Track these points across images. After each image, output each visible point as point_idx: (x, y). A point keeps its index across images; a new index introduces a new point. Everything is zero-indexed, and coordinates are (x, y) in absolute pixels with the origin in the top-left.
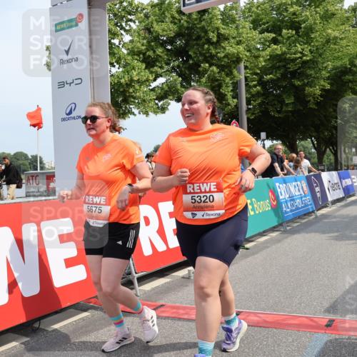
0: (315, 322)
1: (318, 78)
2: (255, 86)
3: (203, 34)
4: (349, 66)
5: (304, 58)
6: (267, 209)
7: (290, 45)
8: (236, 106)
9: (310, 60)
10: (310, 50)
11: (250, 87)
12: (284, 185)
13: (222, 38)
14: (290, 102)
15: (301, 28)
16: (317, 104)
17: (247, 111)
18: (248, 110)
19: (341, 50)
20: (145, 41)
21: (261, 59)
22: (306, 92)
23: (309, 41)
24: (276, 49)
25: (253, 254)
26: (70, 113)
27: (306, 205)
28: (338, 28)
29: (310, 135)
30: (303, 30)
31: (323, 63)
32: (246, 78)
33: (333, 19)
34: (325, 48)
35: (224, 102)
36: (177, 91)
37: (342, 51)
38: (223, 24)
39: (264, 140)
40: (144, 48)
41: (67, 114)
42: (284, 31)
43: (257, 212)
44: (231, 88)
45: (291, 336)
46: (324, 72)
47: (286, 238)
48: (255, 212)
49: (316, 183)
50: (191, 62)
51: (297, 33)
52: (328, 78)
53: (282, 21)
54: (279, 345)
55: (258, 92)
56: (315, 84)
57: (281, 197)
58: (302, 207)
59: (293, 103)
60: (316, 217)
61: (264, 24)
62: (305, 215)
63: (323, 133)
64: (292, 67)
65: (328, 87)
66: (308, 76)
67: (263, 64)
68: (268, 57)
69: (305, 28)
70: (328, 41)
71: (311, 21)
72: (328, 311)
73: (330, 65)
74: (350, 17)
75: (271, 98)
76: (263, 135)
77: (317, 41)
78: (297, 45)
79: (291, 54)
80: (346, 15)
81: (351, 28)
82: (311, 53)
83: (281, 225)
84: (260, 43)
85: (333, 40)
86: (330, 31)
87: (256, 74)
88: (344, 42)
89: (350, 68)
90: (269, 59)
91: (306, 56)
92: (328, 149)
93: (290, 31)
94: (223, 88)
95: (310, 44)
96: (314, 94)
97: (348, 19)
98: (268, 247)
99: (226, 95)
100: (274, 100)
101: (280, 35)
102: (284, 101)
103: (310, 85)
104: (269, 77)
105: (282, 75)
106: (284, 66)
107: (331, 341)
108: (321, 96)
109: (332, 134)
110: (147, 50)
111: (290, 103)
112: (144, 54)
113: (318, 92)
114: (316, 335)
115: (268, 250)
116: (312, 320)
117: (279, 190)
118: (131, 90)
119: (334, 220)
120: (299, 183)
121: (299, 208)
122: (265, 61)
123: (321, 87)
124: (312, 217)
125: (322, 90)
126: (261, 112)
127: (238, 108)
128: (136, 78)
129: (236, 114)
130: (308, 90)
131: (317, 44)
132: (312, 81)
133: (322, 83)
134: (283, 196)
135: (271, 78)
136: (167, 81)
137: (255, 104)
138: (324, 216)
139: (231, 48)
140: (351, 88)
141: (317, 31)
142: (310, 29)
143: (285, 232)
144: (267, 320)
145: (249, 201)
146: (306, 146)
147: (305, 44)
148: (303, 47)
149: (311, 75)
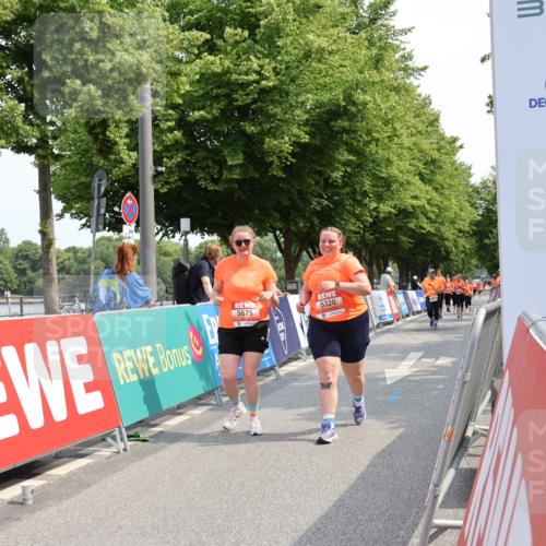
1: (287, 121)
2: (171, 130)
4: (344, 103)
5: (264, 83)
6: (184, 364)
7: (239, 57)
8: (134, 165)
9: (275, 87)
10: (274, 69)
11: (162, 132)
14: (236, 162)
15: (259, 26)
16: (286, 169)
17: (155, 176)
18: (157, 174)
19: (331, 72)
21: (184, 79)
22: (265, 146)
23: (273, 52)
24: (212, 63)
28: (325, 33)
29: (272, 227)
30: (262, 30)
31: (297, 95)
32: (153, 112)
33: (318, 16)
34: (302, 68)
35: (112, 157)
36: (16, 130)
37: (331, 76)
38: (112, 7)
39: (186, 233)
43: (165, 370)
44: (125, 130)
46: (298, 112)
48: (161, 370)
49: (278, 314)
51: (252, 34)
52: (306, 123)
53: (226, 11)
55: (177, 142)
56: (282, 133)
57: (212, 342)
59: (241, 166)
60: (278, 377)
61: (191, 13)
63: (296, 224)
64: (241, 99)
65: (306, 139)
66: (270, 117)
67: (188, 88)
68: (197, 77)
69: (266, 27)
70: (307, 55)
71: (276, 15)
73: (310, 99)
74: (347, 14)
75: (201, 154)
76: (185, 223)
77: (287, 53)
78: (252, 57)
79: (240, 74)
80: (341, 10)
81: (348, 34)
82: (277, 74)
83: (210, 393)
84: (181, 49)
85: (317, 52)
86: (311, 37)
87: (175, 107)
88: (335, 59)
89: (345, 107)
90: (198, 81)
91: (267, 78)
92: (304, 253)
93: (239, 30)
94: (112, 128)
95: (274, 59)
96: (281, 151)
97: (344, 17)
99: (116, 143)
100: (205, 158)
101: (221, 37)
102: (225, 161)
103: (273, 133)
104: (197, 114)
105: (223, 111)
106: (228, 96)
108: (293, 154)
109: (312, 225)
111: (236, 166)
113: (287, 148)
117: (208, 328)
119: (309, 383)
122: (191, 84)
123: (293, 138)
124: (271, 378)
125: (294, 144)
126: (180, 179)
127: (137, 170)
129: (133, 181)
130: (270, 143)
131: (287, 58)
132: (277, 127)
133: (295, 130)
134: (215, 338)
135: (202, 116)
137: (170, 164)
138: (293, 376)
140: (346, 143)
141: (288, 35)
142: (276, 31)
143: (219, 406)
145: (149, 349)
146: (266, 245)
147: (265, 56)
148: (261, 62)
149: (275, 115)
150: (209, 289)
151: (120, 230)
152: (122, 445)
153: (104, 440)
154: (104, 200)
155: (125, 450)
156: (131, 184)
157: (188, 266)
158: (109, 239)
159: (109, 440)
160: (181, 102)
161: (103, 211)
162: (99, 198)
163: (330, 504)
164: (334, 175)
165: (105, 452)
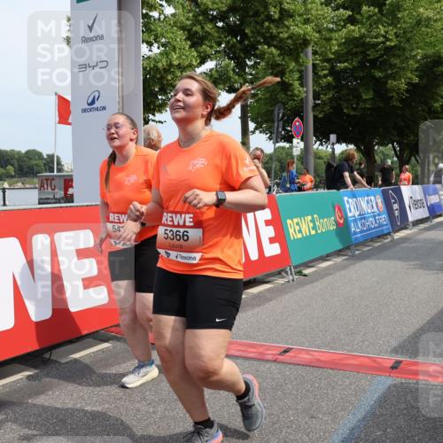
0: (378, 363)
1: (404, 69)
2: (325, 76)
3: (262, 9)
5: (388, 43)
6: (332, 229)
9: (395, 46)
10: (395, 34)
11: (320, 77)
12: (355, 199)
13: (286, 14)
14: (368, 97)
15: (385, 5)
16: (402, 101)
18: (315, 106)
19: (435, 34)
20: (191, 15)
21: (334, 42)
22: (388, 86)
23: (394, 21)
24: (353, 31)
25: (313, 282)
26: (93, 102)
27: (380, 226)
28: (431, 7)
29: (391, 140)
30: (387, 7)
31: (412, 50)
32: (313, 64)
34: (414, 32)
35: (289, 93)
36: (229, 78)
37: (435, 36)
39: (333, 144)
40: (189, 23)
41: (89, 104)
42: (365, 8)
43: (319, 232)
44: (297, 76)
45: (348, 378)
46: (411, 62)
47: (353, 264)
48: (316, 231)
49: (394, 198)
50: (246, 42)
51: (381, 11)
52: (417, 69)
54: (333, 388)
55: (329, 84)
56: (400, 76)
57: (350, 215)
58: (375, 228)
59: (372, 99)
60: (393, 240)
62: (379, 237)
64: (372, 54)
65: (416, 80)
66: (392, 66)
67: (336, 48)
68: (343, 40)
69: (390, 5)
70: (419, 23)
72: (395, 351)
73: (419, 53)
75: (344, 92)
76: (333, 137)
77: (405, 22)
78: (380, 26)
79: (371, 38)
82: (397, 37)
83: (347, 248)
84: (332, 23)
85: (425, 21)
86: (421, 10)
87: (328, 61)
88: (439, 25)
90: (344, 43)
91: (390, 40)
93: (372, 8)
94: (287, 75)
95: (395, 26)
96: (399, 89)
98: (331, 274)
99: (291, 85)
100: (348, 94)
101: (359, 13)
102: (361, 96)
103: (394, 77)
104: (343, 65)
105: (360, 63)
106: (363, 52)
107: (395, 386)
108: (407, 91)
110: (194, 25)
111: (368, 99)
112: (189, 31)
113: (404, 87)
114: (379, 378)
115: (330, 277)
116: (375, 361)
117: (347, 206)
118: (169, 78)
119: (414, 245)
120: (373, 198)
121: (372, 229)
122: (339, 45)
123: (407, 80)
124: (388, 240)
125: (408, 84)
126: (331, 108)
128: (176, 63)
130: (391, 83)
131: (404, 26)
132: (397, 73)
133: (409, 75)
134: (352, 213)
135: (346, 67)
136: (216, 66)
137: (324, 99)
138: (404, 240)
139: (297, 28)
141: (405, 10)
142: (397, 7)
143: (353, 256)
144: (322, 358)
145: (310, 218)
146: (386, 152)
147: (389, 25)
148: (386, 29)
149: (395, 65)
150: (348, 180)
151: (291, 142)
152: (291, 278)
153: (280, 273)
154: (281, 123)
155: (293, 280)
156: (298, 112)
157: (335, 165)
158: (283, 148)
159: (283, 274)
160: (333, 56)
161: (280, 129)
162: (278, 121)
163: (425, 322)
164: (436, 105)
165: (281, 281)
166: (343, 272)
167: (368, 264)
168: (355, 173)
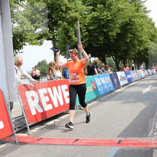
0: (113, 142)
2: (85, 32)
3: (59, 7)
5: (108, 18)
6: (91, 90)
7: (101, 12)
9: (111, 19)
10: (110, 14)
12: (99, 79)
13: (68, 9)
15: (106, 4)
16: (115, 40)
19: (125, 14)
21: (87, 19)
22: (109, 34)
24: (94, 14)
27: (110, 88)
28: (123, 4)
29: (112, 55)
31: (117, 21)
34: (117, 14)
35: (71, 40)
38: (68, 2)
39: (90, 58)
44: (74, 33)
46: (117, 25)
47: (101, 103)
49: (114, 77)
50: (53, 21)
52: (119, 28)
53: (97, 1)
56: (113, 31)
57: (98, 85)
61: (88, 2)
62: (110, 92)
63: (118, 54)
64: (102, 23)
65: (119, 32)
66: (110, 27)
70: (119, 10)
73: (120, 21)
76: (90, 55)
78: (105, 12)
79: (102, 17)
81: (129, 4)
83: (98, 98)
86: (119, 5)
87: (85, 26)
88: (126, 11)
89: (129, 23)
90: (91, 19)
93: (101, 5)
96: (113, 36)
98: (92, 108)
99: (71, 36)
100: (94, 39)
102: (99, 39)
104: (91, 27)
106: (99, 22)
108: (116, 36)
109: (122, 54)
111: (102, 40)
112: (30, 17)
119: (123, 94)
120: (106, 77)
121: (107, 89)
123: (116, 32)
124: (113, 93)
126: (88, 44)
131: (113, 11)
137: (85, 41)
138: (119, 92)
141: (114, 5)
142: (111, 4)
143: (100, 100)
146: (110, 60)
147: (108, 11)
155: (78, 112)
157: (91, 66)
160: (87, 24)
164: (127, 40)
166: (97, 107)
167: (106, 103)
168: (99, 68)
